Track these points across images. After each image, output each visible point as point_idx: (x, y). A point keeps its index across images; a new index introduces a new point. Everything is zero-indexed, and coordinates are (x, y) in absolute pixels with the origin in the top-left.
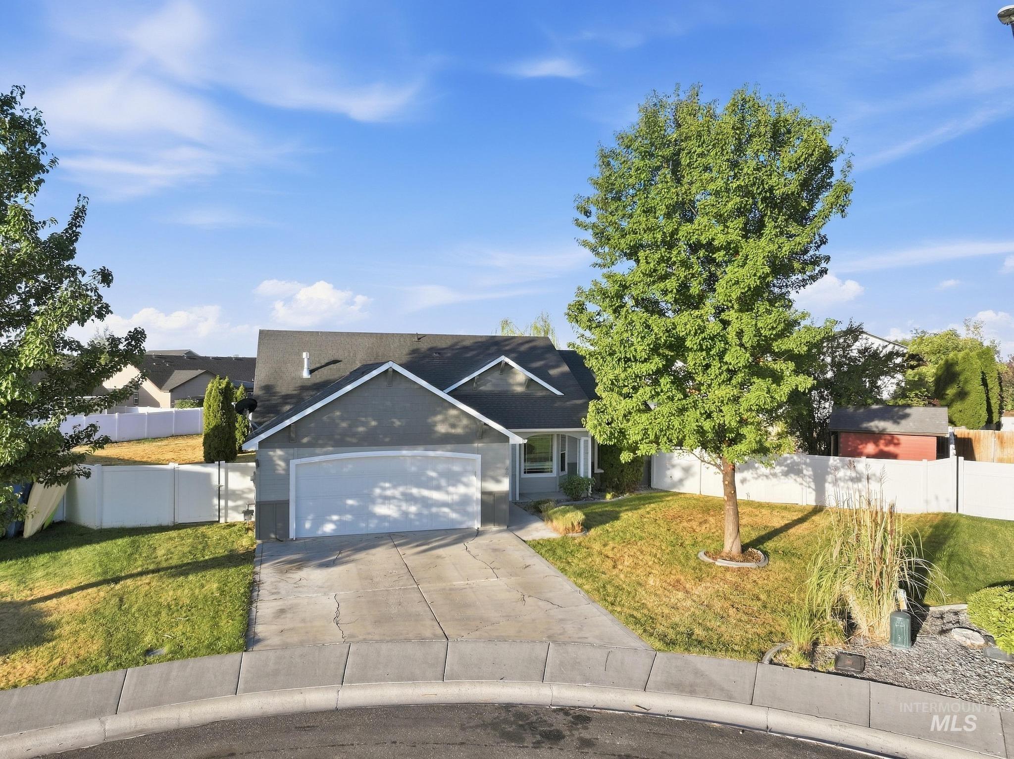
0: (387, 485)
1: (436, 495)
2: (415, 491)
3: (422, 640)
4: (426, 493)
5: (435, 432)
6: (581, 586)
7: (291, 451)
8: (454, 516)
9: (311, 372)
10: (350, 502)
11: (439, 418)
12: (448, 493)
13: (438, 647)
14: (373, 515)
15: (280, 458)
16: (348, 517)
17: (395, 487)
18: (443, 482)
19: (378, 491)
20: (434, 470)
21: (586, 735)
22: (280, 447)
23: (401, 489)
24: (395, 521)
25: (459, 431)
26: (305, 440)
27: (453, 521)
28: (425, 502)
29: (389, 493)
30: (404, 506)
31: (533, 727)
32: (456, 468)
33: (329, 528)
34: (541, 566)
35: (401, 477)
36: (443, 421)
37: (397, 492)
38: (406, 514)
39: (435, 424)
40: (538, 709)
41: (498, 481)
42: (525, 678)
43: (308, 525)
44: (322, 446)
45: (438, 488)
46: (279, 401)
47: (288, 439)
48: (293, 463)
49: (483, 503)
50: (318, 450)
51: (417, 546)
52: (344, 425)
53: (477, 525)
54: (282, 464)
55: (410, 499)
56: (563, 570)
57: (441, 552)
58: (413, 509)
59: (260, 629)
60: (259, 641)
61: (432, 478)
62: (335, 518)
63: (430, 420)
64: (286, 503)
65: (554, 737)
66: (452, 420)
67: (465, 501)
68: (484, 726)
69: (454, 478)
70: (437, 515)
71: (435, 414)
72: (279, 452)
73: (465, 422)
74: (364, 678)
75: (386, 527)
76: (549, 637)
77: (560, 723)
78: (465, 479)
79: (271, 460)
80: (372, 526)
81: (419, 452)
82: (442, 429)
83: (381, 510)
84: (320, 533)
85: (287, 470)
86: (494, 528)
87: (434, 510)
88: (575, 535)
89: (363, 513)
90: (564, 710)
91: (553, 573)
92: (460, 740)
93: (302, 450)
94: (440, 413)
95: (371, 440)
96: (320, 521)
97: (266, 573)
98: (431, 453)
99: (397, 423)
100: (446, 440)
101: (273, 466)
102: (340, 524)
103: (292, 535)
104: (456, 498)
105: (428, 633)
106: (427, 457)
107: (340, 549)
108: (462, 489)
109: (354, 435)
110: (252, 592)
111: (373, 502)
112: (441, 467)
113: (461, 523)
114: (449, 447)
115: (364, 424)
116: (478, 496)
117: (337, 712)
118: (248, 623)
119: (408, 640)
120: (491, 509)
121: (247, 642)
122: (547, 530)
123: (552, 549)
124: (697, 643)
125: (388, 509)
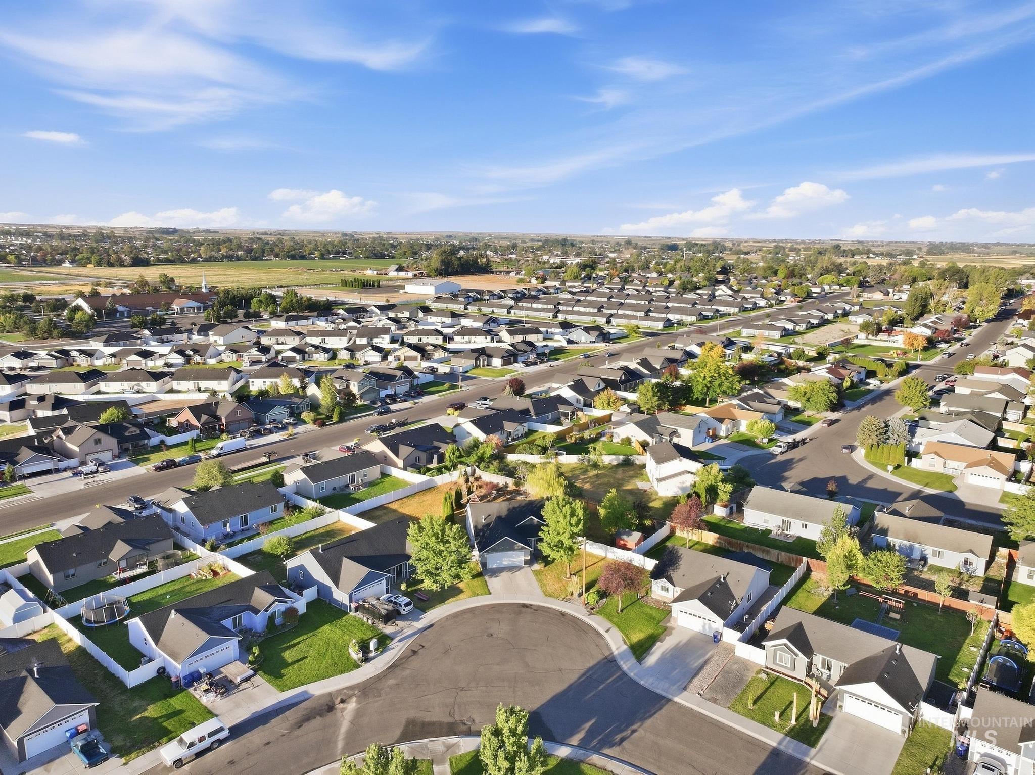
1: (515, 560)
2: (511, 559)
4: (513, 559)
5: (514, 548)
6: (538, 583)
9: (485, 519)
10: (498, 562)
12: (517, 559)
15: (486, 555)
19: (504, 559)
20: (514, 555)
22: (485, 553)
23: (508, 559)
25: (519, 548)
26: (490, 551)
27: (518, 565)
28: (513, 561)
29: (506, 560)
33: (494, 567)
34: (533, 578)
35: (508, 557)
36: (516, 546)
41: (527, 557)
43: (491, 566)
44: (494, 552)
45: (515, 558)
46: (478, 531)
47: (487, 552)
48: (488, 555)
51: (511, 571)
52: (498, 548)
53: (523, 565)
55: (510, 561)
56: (536, 579)
58: (510, 563)
63: (513, 546)
64: (487, 562)
66: (518, 546)
67: (520, 561)
69: (518, 556)
73: (521, 546)
75: (506, 566)
78: (521, 557)
79: (484, 555)
80: (503, 566)
81: (511, 552)
83: (504, 563)
85: (487, 557)
86: (526, 566)
87: (515, 563)
88: (542, 569)
89: (501, 564)
93: (489, 553)
95: (503, 551)
96: (493, 565)
97: (487, 578)
98: (514, 552)
99: (507, 547)
100: (517, 550)
102: (497, 566)
103: (488, 568)
105: (513, 592)
107: (497, 572)
108: (520, 559)
109: (499, 550)
110: (487, 583)
111: (503, 561)
112: (516, 554)
113: (520, 565)
115: (501, 548)
116: (523, 560)
118: (489, 590)
120: (526, 562)
121: (490, 593)
122: (537, 567)
123: (536, 573)
124: (550, 596)
125: (506, 562)
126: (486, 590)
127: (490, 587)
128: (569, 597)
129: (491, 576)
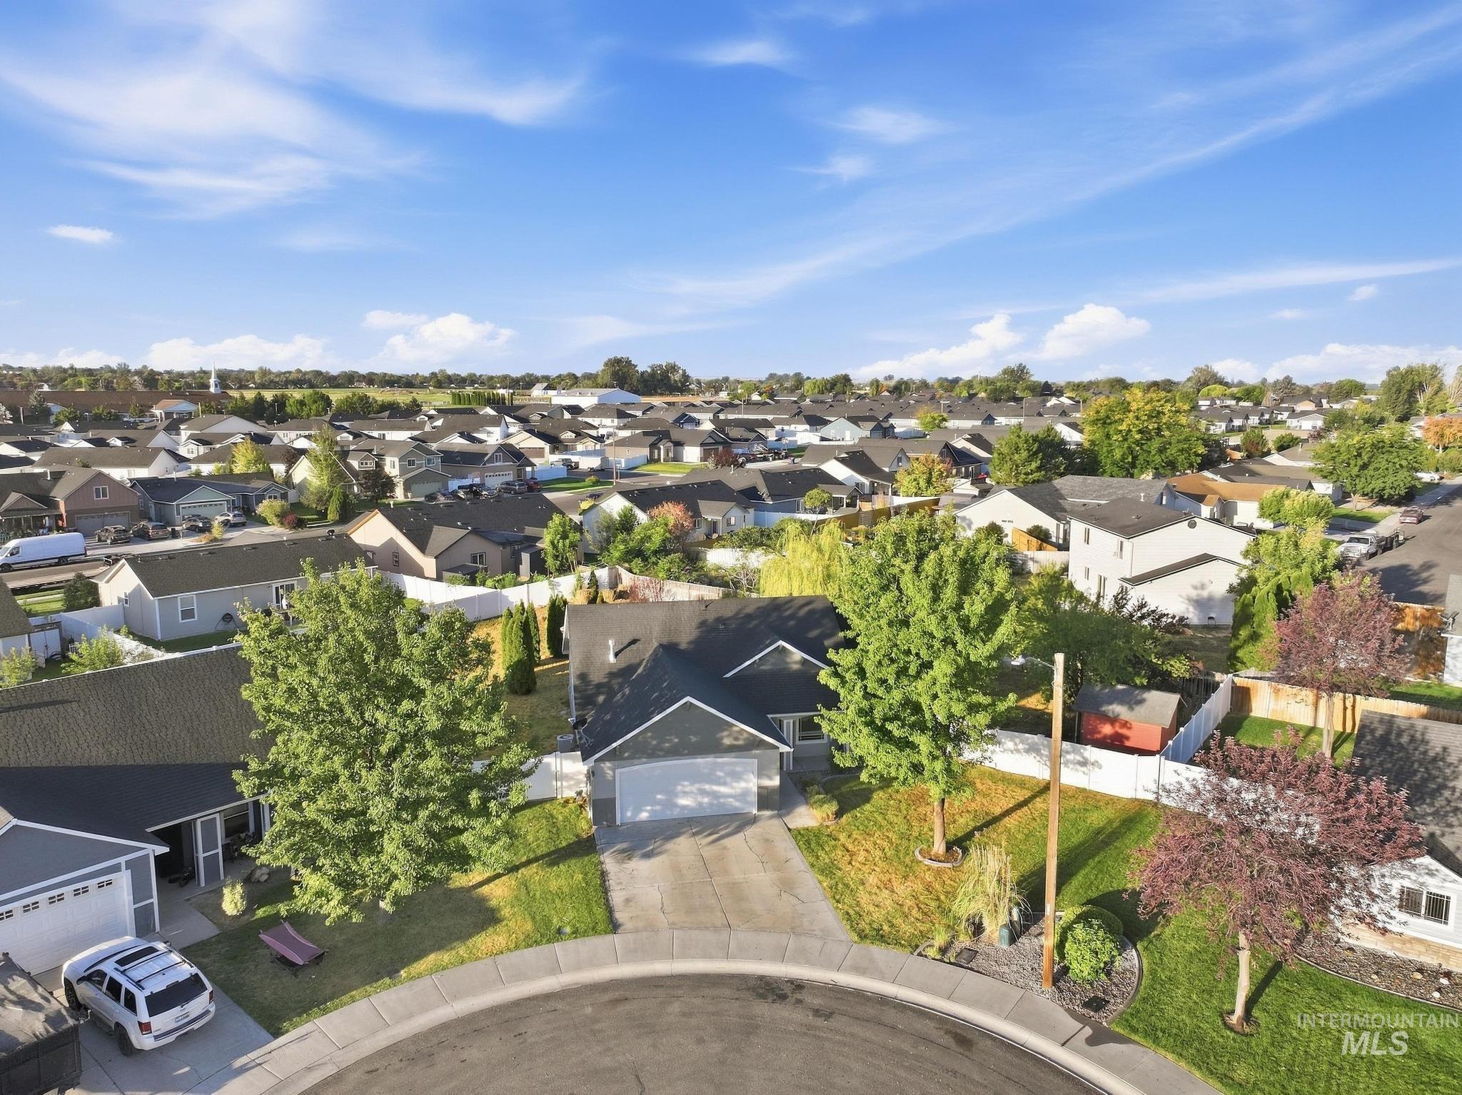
0: (686, 783)
1: (723, 789)
2: (707, 787)
3: (716, 929)
4: (715, 788)
5: (722, 744)
6: (820, 882)
7: (616, 763)
8: (737, 804)
9: (616, 655)
10: (659, 797)
11: (725, 733)
12: (732, 788)
13: (725, 935)
14: (676, 805)
15: (609, 768)
16: (658, 808)
17: (692, 784)
18: (729, 780)
19: (679, 788)
20: (721, 771)
21: (799, 996)
22: (609, 761)
23: (697, 786)
24: (691, 809)
25: (741, 742)
26: (626, 755)
27: (736, 808)
28: (715, 795)
29: (687, 789)
30: (700, 799)
31: (772, 990)
32: (738, 769)
33: (644, 816)
34: (797, 860)
35: (696, 777)
36: (728, 736)
37: (694, 788)
38: (700, 804)
39: (722, 738)
40: (777, 980)
41: (770, 778)
42: (773, 959)
43: (629, 814)
44: (640, 758)
45: (725, 784)
46: (594, 691)
47: (613, 756)
48: (618, 771)
49: (759, 795)
50: (636, 761)
51: (710, 834)
52: (654, 742)
53: (755, 811)
54: (610, 772)
55: (703, 792)
56: (812, 866)
57: (726, 842)
58: (706, 800)
59: (620, 916)
60: (620, 925)
61: (720, 777)
62: (649, 808)
63: (718, 736)
64: (614, 799)
65: (783, 997)
66: (735, 735)
67: (743, 795)
68: (748, 989)
69: (737, 776)
70: (724, 804)
71: (723, 730)
72: (608, 764)
73: (745, 735)
74: (685, 955)
75: (687, 814)
76: (792, 929)
77: (787, 989)
78: (745, 777)
79: (602, 769)
80: (676, 813)
81: (710, 760)
82: (727, 741)
83: (683, 801)
84: (638, 819)
85: (614, 777)
86: (767, 813)
87: (722, 800)
88: (829, 823)
89: (670, 804)
90: (791, 981)
91: (803, 867)
92: (736, 996)
93: (623, 762)
94: (725, 730)
95: (675, 752)
96: (638, 810)
97: (609, 861)
98: (719, 760)
99: (693, 739)
100: (731, 749)
101: (603, 774)
102: (652, 812)
103: (618, 822)
104: (739, 791)
105: (718, 923)
106: (718, 763)
107: (653, 837)
108: (743, 784)
109: (661, 750)
110: (604, 881)
111: (676, 796)
112: (727, 768)
113: (743, 809)
114: (733, 754)
115: (668, 741)
116: (755, 789)
117: (672, 977)
118: (610, 910)
119: (707, 928)
120: (766, 799)
121: (614, 927)
122: (808, 816)
123: (808, 840)
124: (880, 937)
125: (687, 801)
126: (599, 912)
127: (617, 897)
128: (964, 941)
129: (628, 854)
